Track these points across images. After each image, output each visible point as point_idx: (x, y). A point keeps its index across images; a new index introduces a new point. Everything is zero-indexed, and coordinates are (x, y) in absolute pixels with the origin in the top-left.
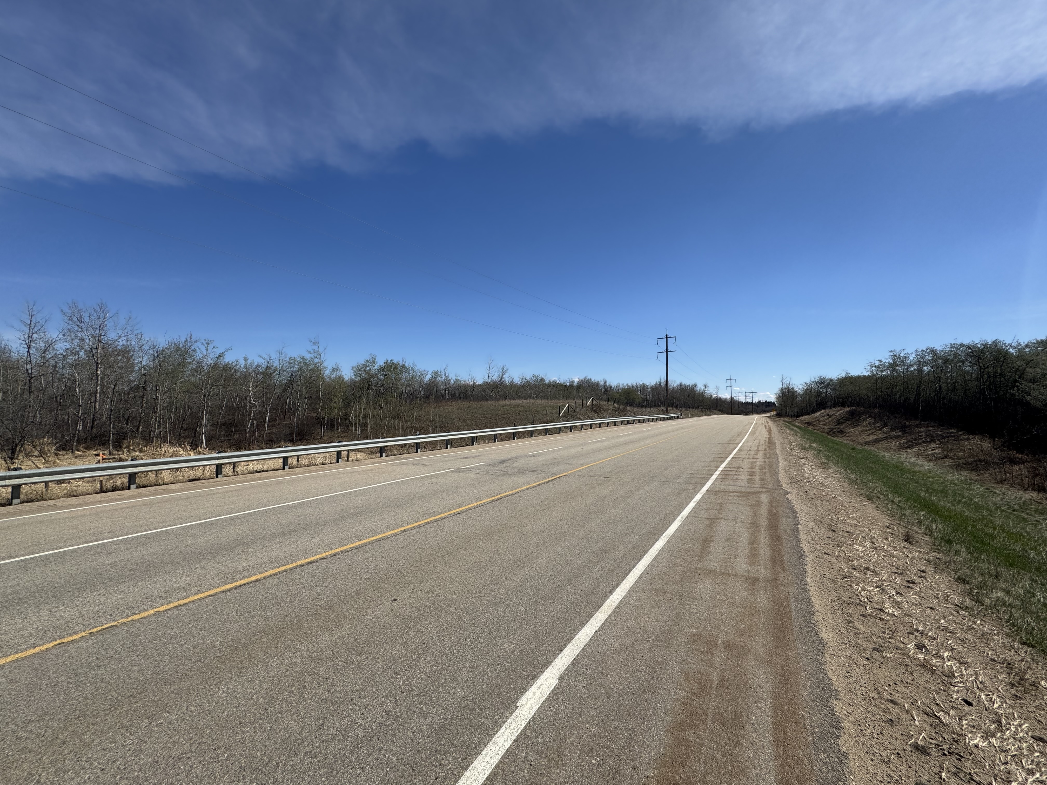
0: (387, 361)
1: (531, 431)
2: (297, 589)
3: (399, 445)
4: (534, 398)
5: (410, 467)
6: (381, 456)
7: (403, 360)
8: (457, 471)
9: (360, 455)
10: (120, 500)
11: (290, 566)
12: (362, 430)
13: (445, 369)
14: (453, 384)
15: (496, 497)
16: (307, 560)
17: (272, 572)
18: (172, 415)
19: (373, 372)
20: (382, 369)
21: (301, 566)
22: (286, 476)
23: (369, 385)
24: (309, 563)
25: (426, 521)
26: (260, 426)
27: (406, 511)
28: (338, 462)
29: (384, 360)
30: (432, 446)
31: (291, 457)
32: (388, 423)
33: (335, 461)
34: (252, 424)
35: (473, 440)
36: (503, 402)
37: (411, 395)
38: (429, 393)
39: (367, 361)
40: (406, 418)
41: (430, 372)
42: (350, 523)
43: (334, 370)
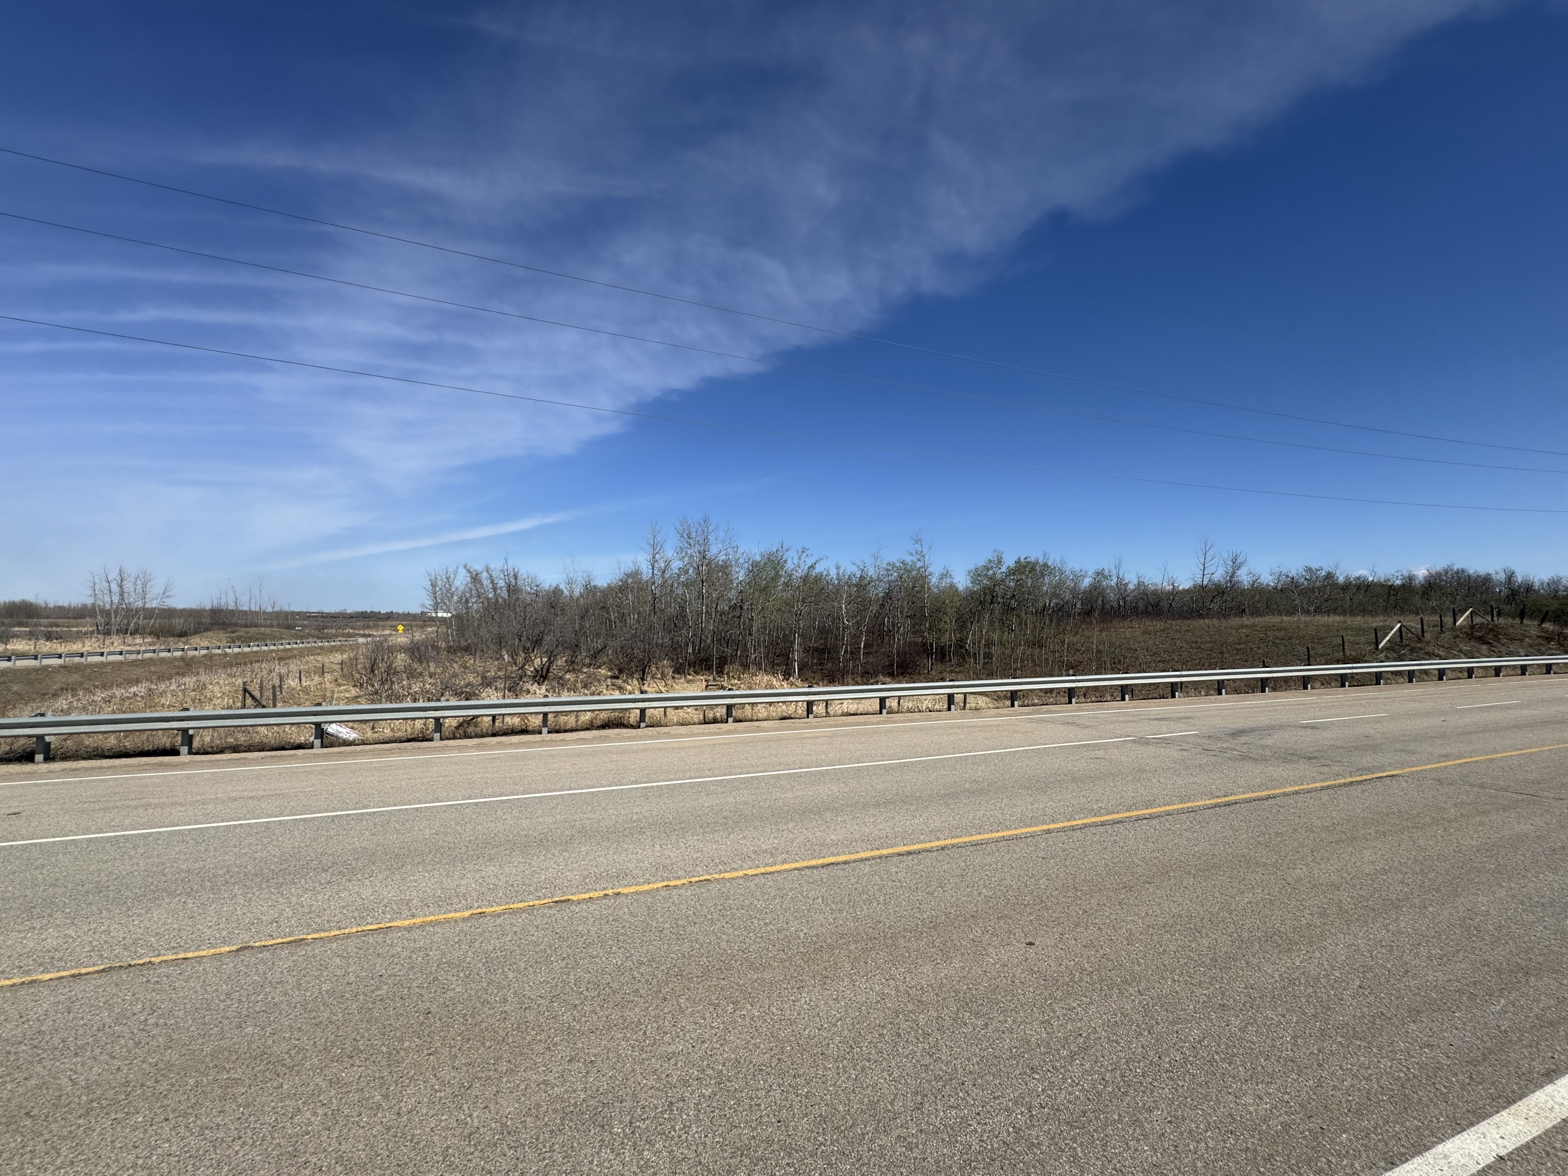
0: (1019, 559)
1: (1304, 677)
2: (892, 887)
3: (1041, 690)
4: (1308, 612)
5: (1058, 726)
6: (1013, 705)
7: (1044, 557)
8: (1143, 741)
9: (982, 701)
10: (719, 734)
11: (885, 852)
12: (985, 664)
13: (1118, 567)
14: (1134, 591)
15: (1223, 800)
16: (906, 848)
17: (863, 855)
18: (767, 638)
19: (998, 576)
20: (1011, 572)
21: (899, 855)
22: (884, 724)
23: (993, 596)
24: (909, 853)
25: (1085, 821)
26: (854, 653)
27: (1051, 799)
28: (949, 709)
29: (1015, 558)
30: (1098, 695)
31: (888, 697)
32: (1023, 654)
33: (946, 706)
34: (846, 652)
35: (1173, 690)
36: (1235, 621)
37: (1060, 610)
38: (1089, 606)
39: (990, 561)
40: (1051, 647)
41: (1090, 573)
42: (965, 804)
43: (942, 577)
